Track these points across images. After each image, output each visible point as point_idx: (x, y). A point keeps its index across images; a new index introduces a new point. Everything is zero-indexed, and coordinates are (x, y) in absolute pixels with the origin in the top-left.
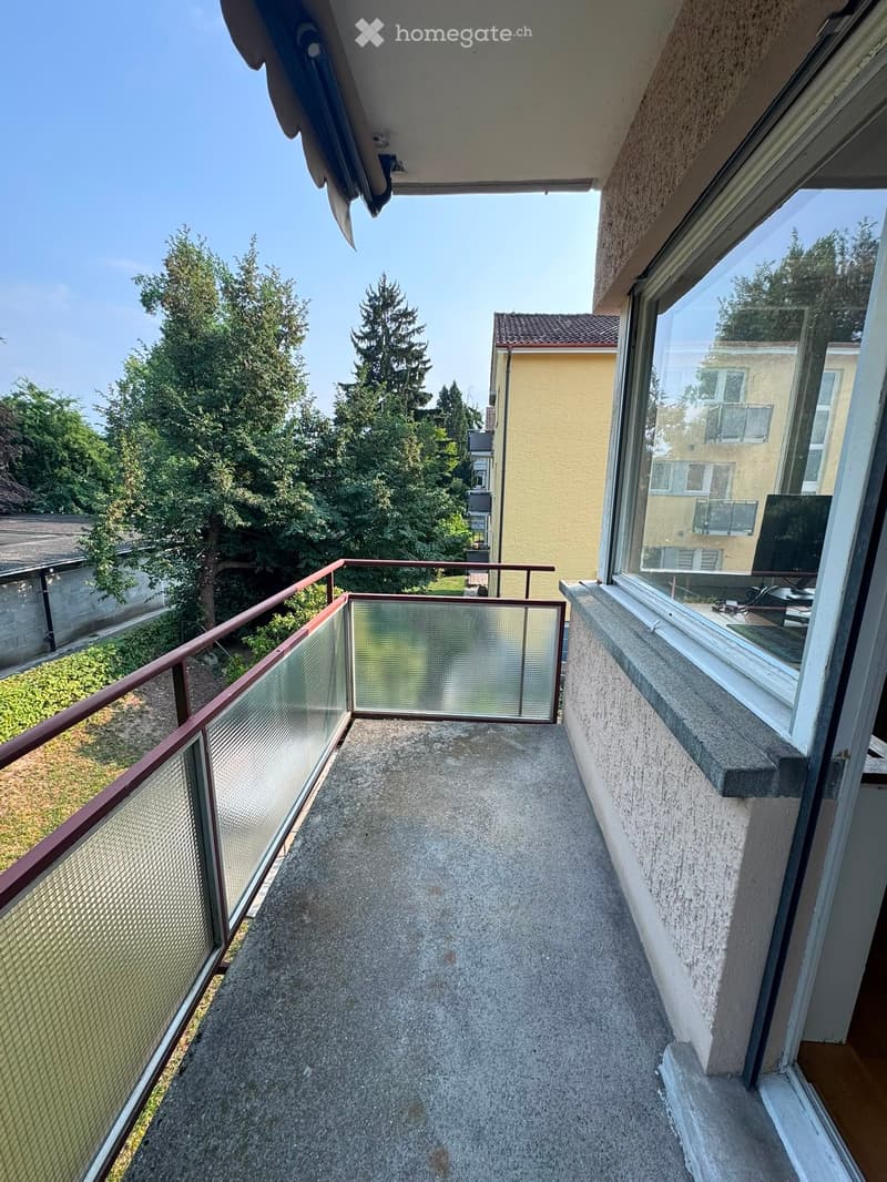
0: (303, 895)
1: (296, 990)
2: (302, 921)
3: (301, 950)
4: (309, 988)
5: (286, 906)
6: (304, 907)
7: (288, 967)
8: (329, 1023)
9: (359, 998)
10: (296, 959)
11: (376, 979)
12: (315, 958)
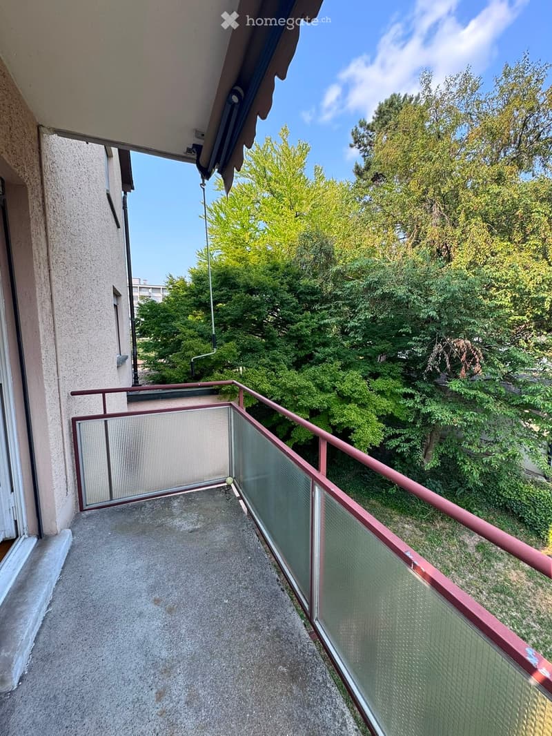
0: (302, 687)
1: (255, 626)
2: (284, 665)
3: (269, 647)
4: (249, 630)
5: (305, 670)
6: (293, 678)
7: (269, 634)
8: (227, 621)
9: (217, 638)
10: (268, 640)
11: (211, 653)
12: (257, 646)
